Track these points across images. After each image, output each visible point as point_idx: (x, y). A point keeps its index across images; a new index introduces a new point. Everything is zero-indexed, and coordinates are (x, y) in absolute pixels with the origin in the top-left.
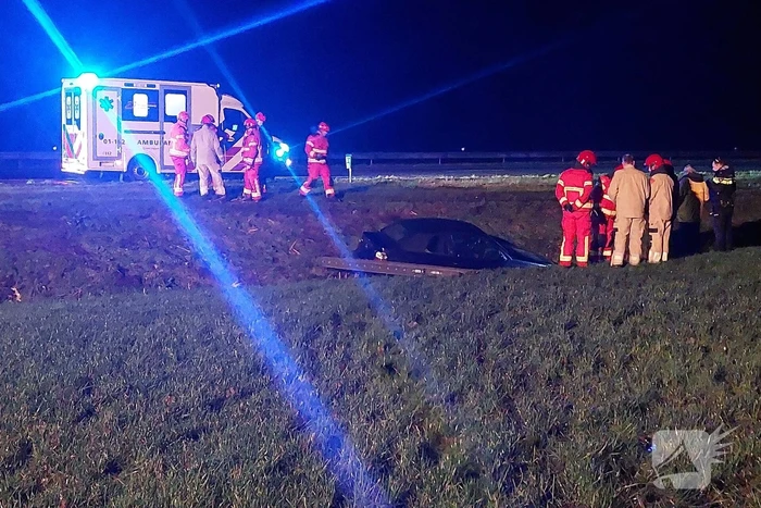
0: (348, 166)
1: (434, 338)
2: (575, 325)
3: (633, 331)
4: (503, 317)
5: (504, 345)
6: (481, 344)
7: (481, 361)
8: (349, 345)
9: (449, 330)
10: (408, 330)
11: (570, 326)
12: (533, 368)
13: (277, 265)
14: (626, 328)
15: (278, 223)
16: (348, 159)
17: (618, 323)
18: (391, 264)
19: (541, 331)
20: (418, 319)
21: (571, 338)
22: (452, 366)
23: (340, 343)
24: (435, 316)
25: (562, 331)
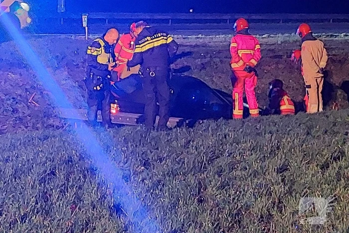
0: (85, 24)
1: (159, 181)
2: (287, 169)
3: (338, 173)
4: (223, 161)
5: (222, 187)
6: (201, 186)
7: (200, 201)
8: (80, 188)
9: (173, 174)
10: (136, 174)
11: (282, 170)
12: (248, 207)
13: (17, 115)
14: (331, 172)
15: (18, 76)
16: (85, 18)
17: (325, 167)
18: (123, 114)
19: (255, 174)
20: (146, 164)
21: (283, 180)
22: (174, 206)
23: (73, 186)
24: (161, 161)
25: (275, 174)
